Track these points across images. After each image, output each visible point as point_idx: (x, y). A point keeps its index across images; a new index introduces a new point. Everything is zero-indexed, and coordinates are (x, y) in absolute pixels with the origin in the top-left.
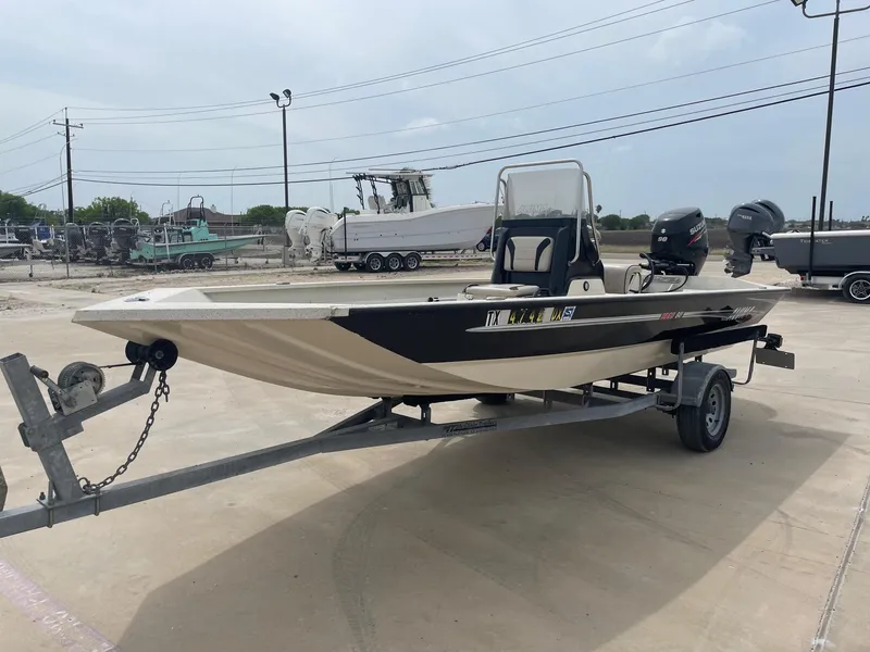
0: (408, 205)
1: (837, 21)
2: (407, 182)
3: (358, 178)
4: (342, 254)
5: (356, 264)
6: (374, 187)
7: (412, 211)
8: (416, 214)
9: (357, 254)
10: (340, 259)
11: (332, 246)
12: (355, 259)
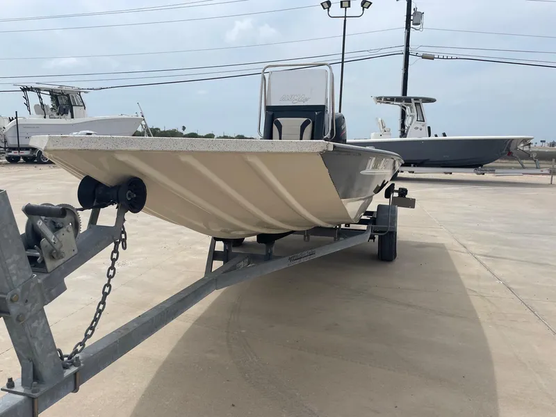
0: (69, 113)
1: (345, 21)
2: (68, 95)
3: (25, 90)
4: (14, 149)
5: (25, 158)
6: (40, 97)
7: (72, 117)
8: (75, 121)
9: (27, 149)
10: (13, 153)
11: (6, 142)
12: (26, 153)
